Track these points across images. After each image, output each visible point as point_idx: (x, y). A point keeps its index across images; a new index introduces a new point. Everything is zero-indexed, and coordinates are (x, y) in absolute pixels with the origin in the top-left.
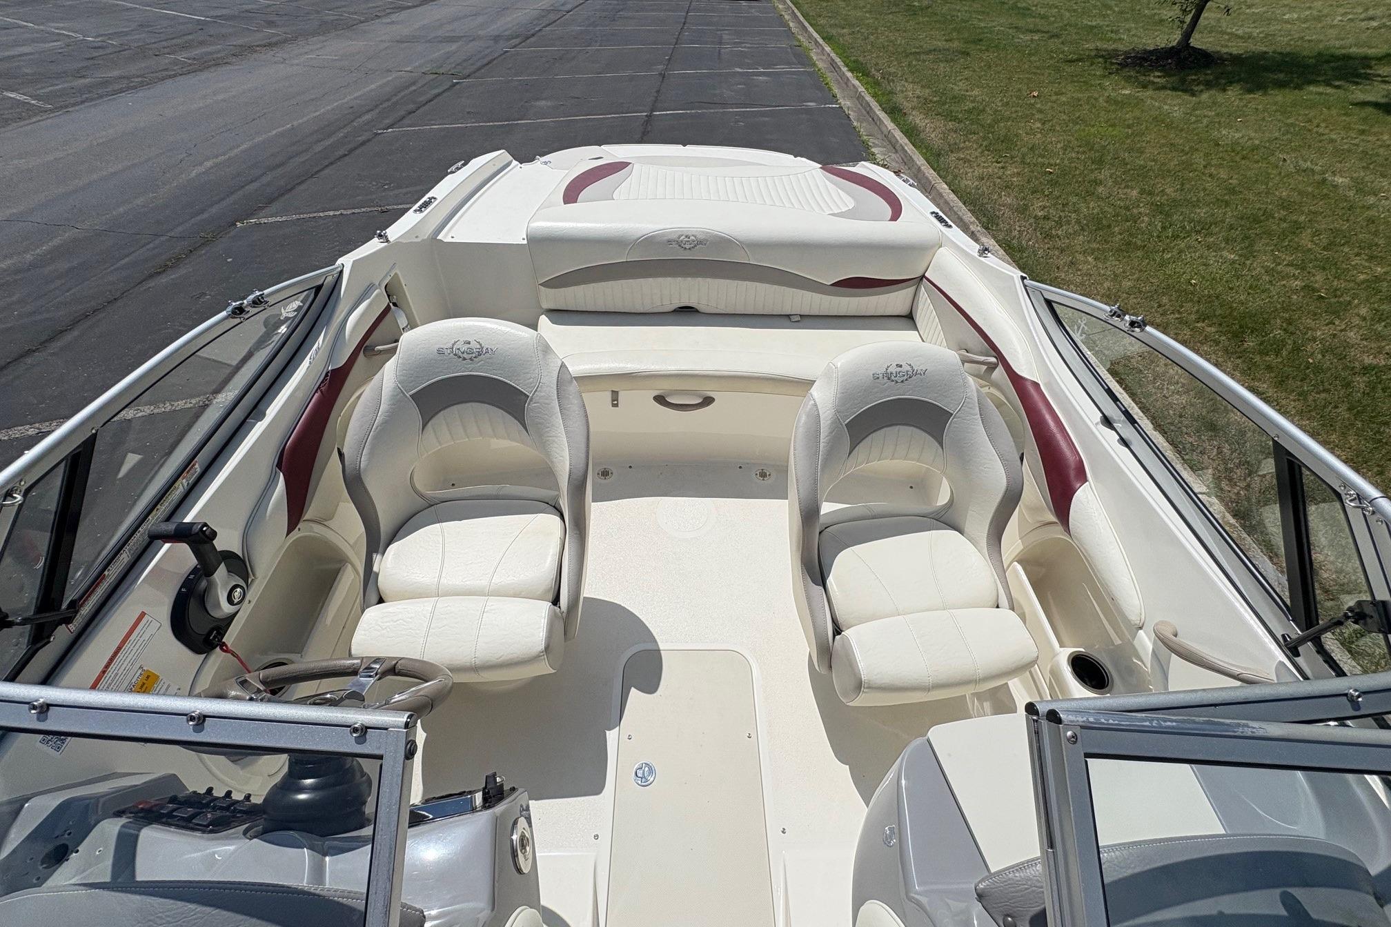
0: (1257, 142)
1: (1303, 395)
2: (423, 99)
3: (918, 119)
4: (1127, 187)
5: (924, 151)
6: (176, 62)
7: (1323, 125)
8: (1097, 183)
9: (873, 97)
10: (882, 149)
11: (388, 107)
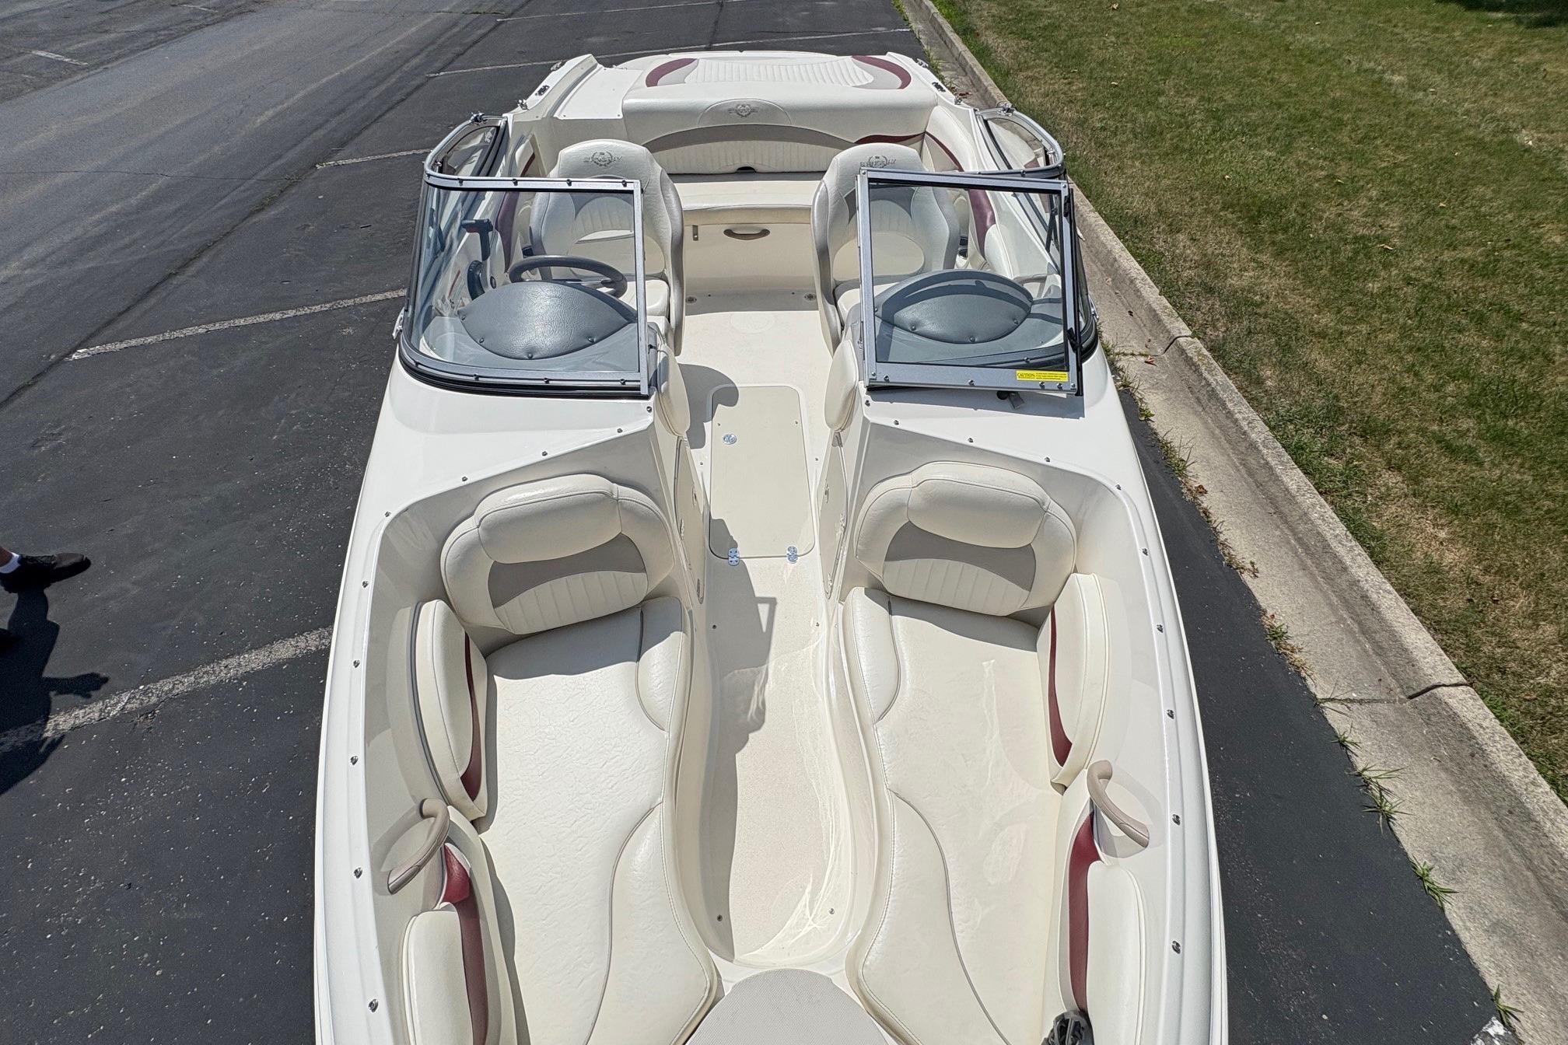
0: (1328, 45)
1: (1295, 261)
2: (469, 40)
3: (990, 39)
4: (1188, 95)
5: (993, 71)
6: (196, 13)
7: (1400, 24)
8: (1160, 93)
9: (945, 18)
10: (951, 73)
11: (434, 50)
